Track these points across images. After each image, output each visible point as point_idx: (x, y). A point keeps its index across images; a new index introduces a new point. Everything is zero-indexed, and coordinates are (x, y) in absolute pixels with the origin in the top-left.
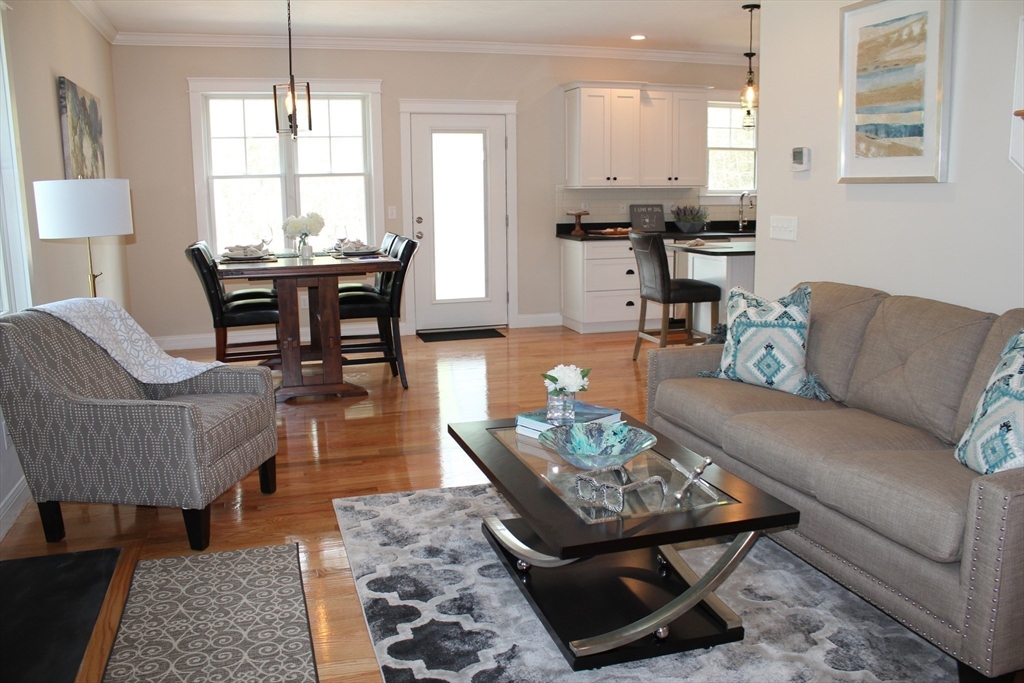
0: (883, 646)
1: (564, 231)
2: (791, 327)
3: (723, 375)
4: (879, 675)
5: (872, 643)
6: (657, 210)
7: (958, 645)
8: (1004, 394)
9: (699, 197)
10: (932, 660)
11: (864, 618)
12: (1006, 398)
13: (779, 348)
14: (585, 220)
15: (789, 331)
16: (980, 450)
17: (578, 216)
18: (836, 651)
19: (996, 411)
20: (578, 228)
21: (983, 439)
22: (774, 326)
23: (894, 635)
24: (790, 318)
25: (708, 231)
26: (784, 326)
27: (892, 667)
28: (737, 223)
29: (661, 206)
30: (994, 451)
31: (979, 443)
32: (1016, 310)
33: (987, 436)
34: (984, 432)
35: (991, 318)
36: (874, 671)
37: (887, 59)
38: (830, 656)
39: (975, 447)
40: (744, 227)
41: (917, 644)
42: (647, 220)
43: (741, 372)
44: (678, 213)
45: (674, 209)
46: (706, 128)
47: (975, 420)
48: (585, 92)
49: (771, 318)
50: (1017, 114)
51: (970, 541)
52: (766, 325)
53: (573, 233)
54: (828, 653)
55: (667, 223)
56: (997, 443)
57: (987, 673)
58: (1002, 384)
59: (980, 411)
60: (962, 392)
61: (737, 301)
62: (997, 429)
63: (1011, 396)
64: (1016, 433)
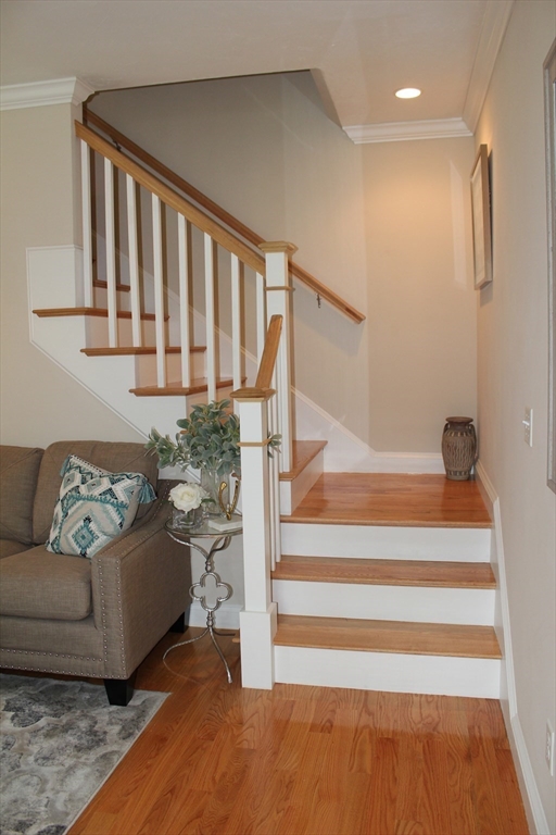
0: (42, 697)
4: (55, 716)
5: (35, 700)
7: (103, 668)
8: (78, 500)
10: (77, 691)
11: (16, 686)
12: (81, 502)
16: (72, 541)
18: (16, 715)
19: (76, 511)
21: (73, 532)
23: (44, 687)
27: (59, 707)
30: (83, 537)
31: (70, 536)
32: (57, 444)
33: (75, 529)
34: (71, 528)
35: (39, 452)
36: (50, 715)
38: (15, 721)
39: (67, 539)
41: (61, 686)
47: (60, 521)
50: (34, 312)
54: (13, 718)
56: (84, 532)
57: (125, 677)
58: (74, 493)
59: (61, 514)
60: (32, 506)
62: (82, 523)
63: (84, 499)
64: (96, 522)
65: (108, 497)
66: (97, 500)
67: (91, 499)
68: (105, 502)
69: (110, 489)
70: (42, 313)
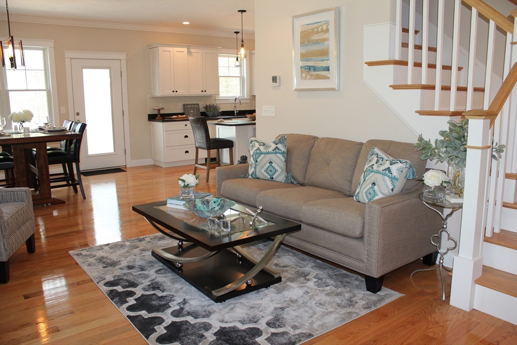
0: (334, 277)
1: (152, 118)
2: (280, 153)
3: (250, 177)
4: (336, 287)
5: (330, 277)
6: (196, 106)
7: (365, 269)
8: (372, 172)
9: (215, 100)
10: (353, 279)
11: (325, 269)
12: (373, 173)
13: (275, 163)
14: (162, 112)
15: (279, 155)
16: (364, 195)
17: (159, 110)
18: (318, 281)
19: (369, 179)
20: (159, 116)
21: (365, 190)
22: (272, 153)
23: (338, 273)
24: (279, 149)
25: (220, 116)
26: (276, 153)
27: (340, 284)
28: (234, 111)
29: (198, 105)
30: (370, 194)
31: (364, 192)
32: (371, 140)
33: (367, 188)
34: (365, 187)
35: (361, 144)
36: (334, 286)
37: (313, 39)
38: (316, 284)
39: (362, 193)
40: (237, 113)
41: (347, 275)
42: (192, 111)
43: (258, 174)
44: (206, 107)
45: (204, 106)
46: (218, 67)
47: (361, 183)
48: (161, 49)
49: (270, 150)
50: (366, 63)
51: (366, 227)
52: (268, 153)
53: (157, 118)
54: (315, 282)
55: (201, 112)
56: (371, 191)
57: (376, 277)
58: (370, 168)
59: (363, 180)
60: (353, 175)
61: (254, 144)
62: (370, 185)
63: (374, 172)
64: (378, 186)
65: (387, 172)
66: (380, 173)
67: (378, 172)
68: (385, 175)
69: (389, 168)
70: (370, 64)
